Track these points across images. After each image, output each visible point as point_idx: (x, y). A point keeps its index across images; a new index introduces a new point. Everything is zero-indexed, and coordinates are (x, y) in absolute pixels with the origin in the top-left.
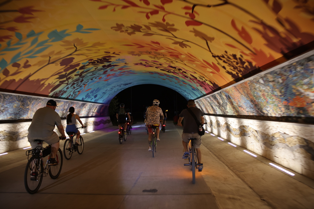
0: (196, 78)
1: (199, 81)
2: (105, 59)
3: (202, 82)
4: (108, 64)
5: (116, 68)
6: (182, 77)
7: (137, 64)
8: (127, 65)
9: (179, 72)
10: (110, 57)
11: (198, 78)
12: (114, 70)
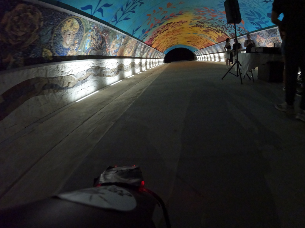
0: (156, 37)
1: (154, 38)
3: (153, 40)
4: (199, 24)
6: (159, 29)
8: (192, 21)
9: (162, 30)
11: (155, 38)
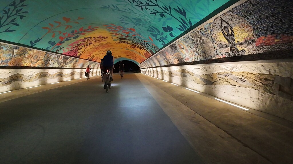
2: (121, 42)
3: (76, 52)
4: (121, 40)
5: (119, 36)
6: (77, 42)
7: (107, 37)
8: (112, 37)
9: (84, 43)
10: (119, 43)
11: (79, 50)
12: (121, 35)
